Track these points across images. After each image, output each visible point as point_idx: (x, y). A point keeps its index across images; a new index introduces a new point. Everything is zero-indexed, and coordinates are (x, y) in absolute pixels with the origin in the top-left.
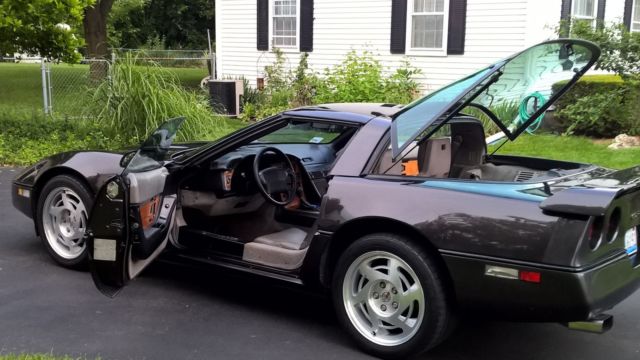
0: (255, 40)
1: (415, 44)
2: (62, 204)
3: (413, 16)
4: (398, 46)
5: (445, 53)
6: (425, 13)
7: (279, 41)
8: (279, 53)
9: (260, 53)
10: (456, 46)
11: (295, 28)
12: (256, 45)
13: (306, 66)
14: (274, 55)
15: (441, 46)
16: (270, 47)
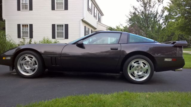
0: (17, 36)
1: (58, 37)
2: (26, 59)
3: (57, 32)
4: (54, 37)
5: (64, 39)
6: (59, 31)
7: (24, 36)
8: (24, 39)
9: (19, 39)
10: (67, 37)
11: (28, 33)
12: (17, 37)
13: (31, 41)
14: (22, 39)
15: (63, 37)
16: (21, 37)
